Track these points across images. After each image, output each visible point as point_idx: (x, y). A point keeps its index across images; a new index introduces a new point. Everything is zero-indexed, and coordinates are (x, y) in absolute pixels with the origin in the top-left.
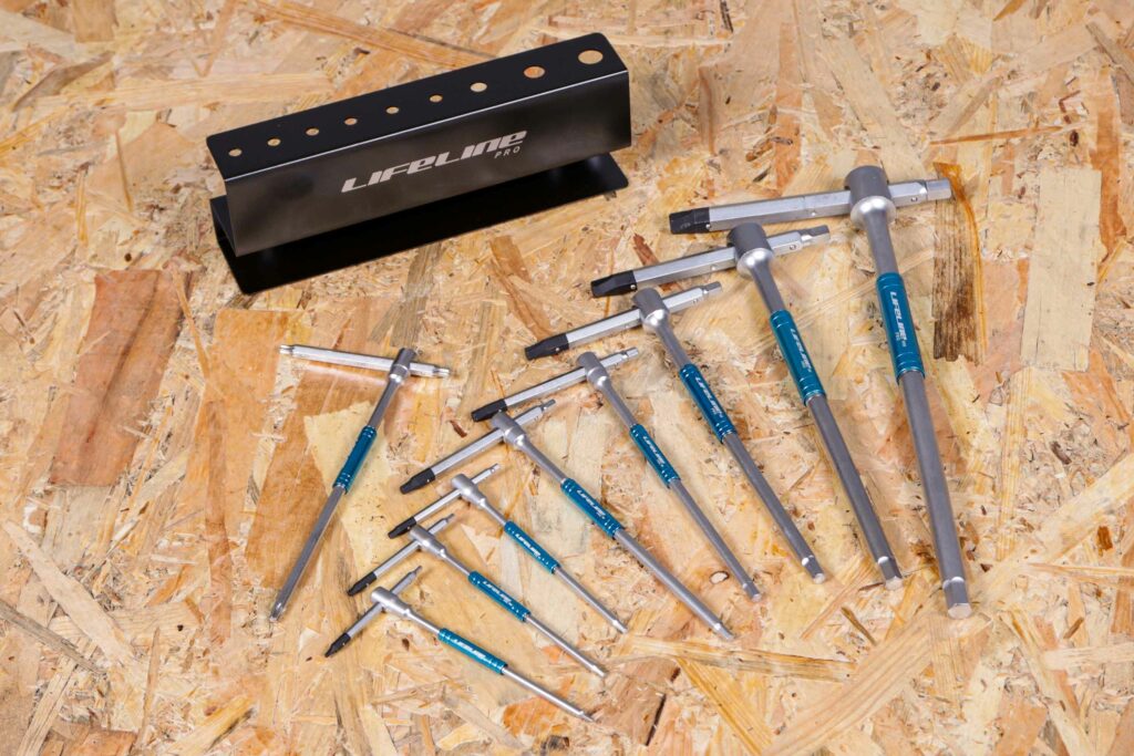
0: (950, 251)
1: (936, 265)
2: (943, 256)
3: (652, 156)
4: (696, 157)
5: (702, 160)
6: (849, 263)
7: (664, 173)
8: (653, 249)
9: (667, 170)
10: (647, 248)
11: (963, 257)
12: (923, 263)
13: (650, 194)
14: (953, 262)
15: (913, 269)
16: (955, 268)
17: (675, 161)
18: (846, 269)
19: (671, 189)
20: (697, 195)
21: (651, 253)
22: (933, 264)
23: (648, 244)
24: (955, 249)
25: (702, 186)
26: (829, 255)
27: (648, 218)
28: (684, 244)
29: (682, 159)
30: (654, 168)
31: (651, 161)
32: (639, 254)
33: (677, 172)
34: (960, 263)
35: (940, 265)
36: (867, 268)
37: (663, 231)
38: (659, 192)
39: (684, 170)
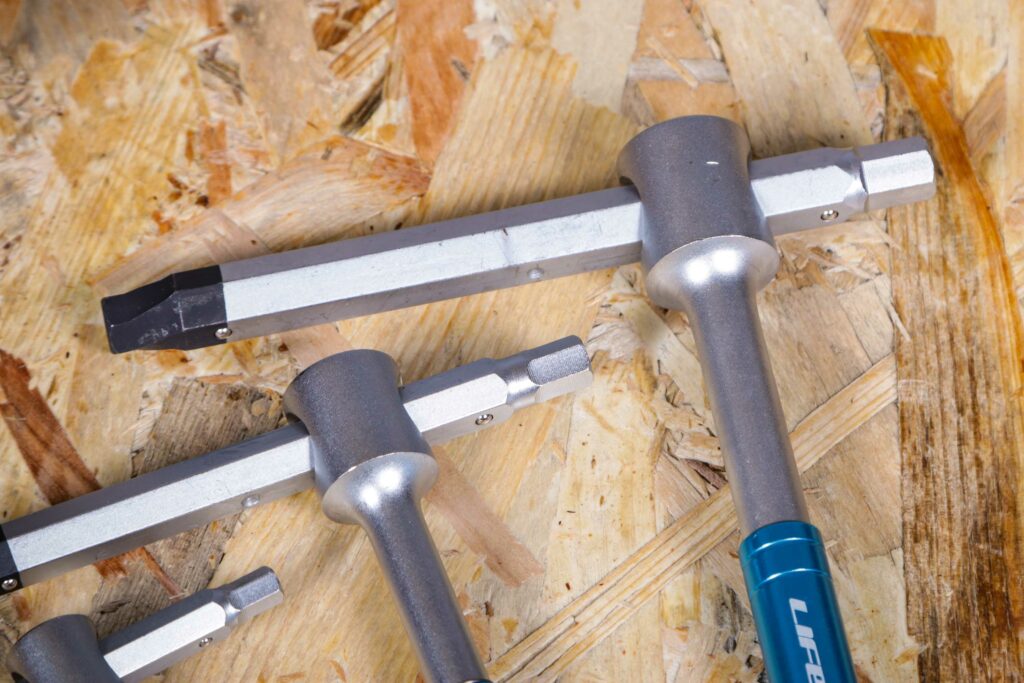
0: (941, 374)
1: (904, 433)
2: (921, 394)
3: (28, 38)
4: (164, 38)
5: (183, 51)
6: (650, 434)
7: (71, 104)
8: (59, 407)
9: (78, 93)
10: (40, 406)
11: (982, 398)
12: (865, 427)
13: (33, 190)
14: (953, 416)
15: (838, 450)
16: (961, 439)
17: (102, 54)
18: (642, 462)
19: (98, 169)
20: (178, 190)
21: (53, 423)
22: (894, 427)
23: (44, 390)
24: (956, 365)
25: (189, 152)
26: (589, 408)
27: (34, 285)
28: (151, 387)
29: (125, 48)
30: (38, 86)
31: (27, 59)
32: (16, 435)
33: (111, 101)
34: (976, 422)
35: (917, 436)
36: (704, 455)
37: (84, 335)
38: (61, 181)
39: (132, 92)
